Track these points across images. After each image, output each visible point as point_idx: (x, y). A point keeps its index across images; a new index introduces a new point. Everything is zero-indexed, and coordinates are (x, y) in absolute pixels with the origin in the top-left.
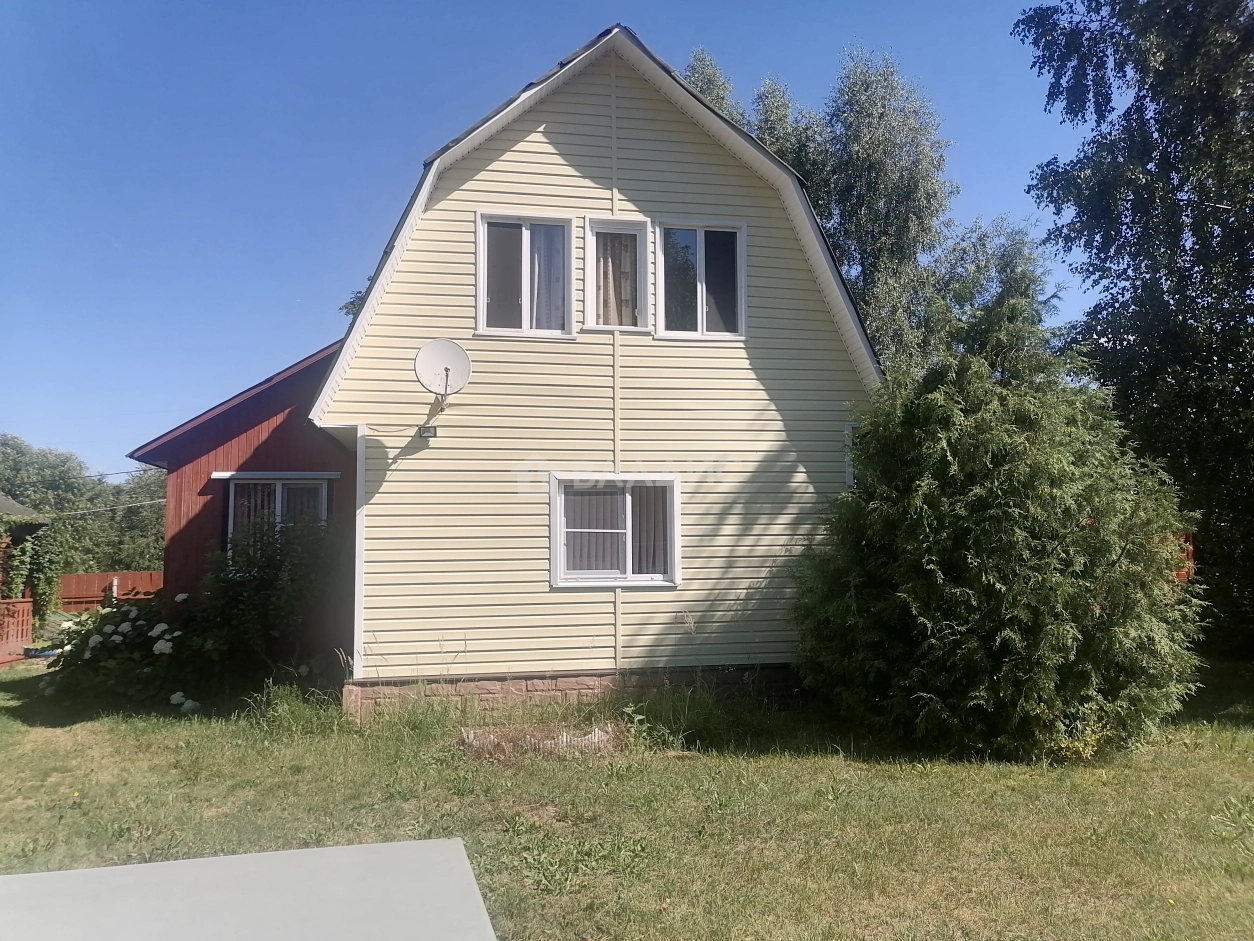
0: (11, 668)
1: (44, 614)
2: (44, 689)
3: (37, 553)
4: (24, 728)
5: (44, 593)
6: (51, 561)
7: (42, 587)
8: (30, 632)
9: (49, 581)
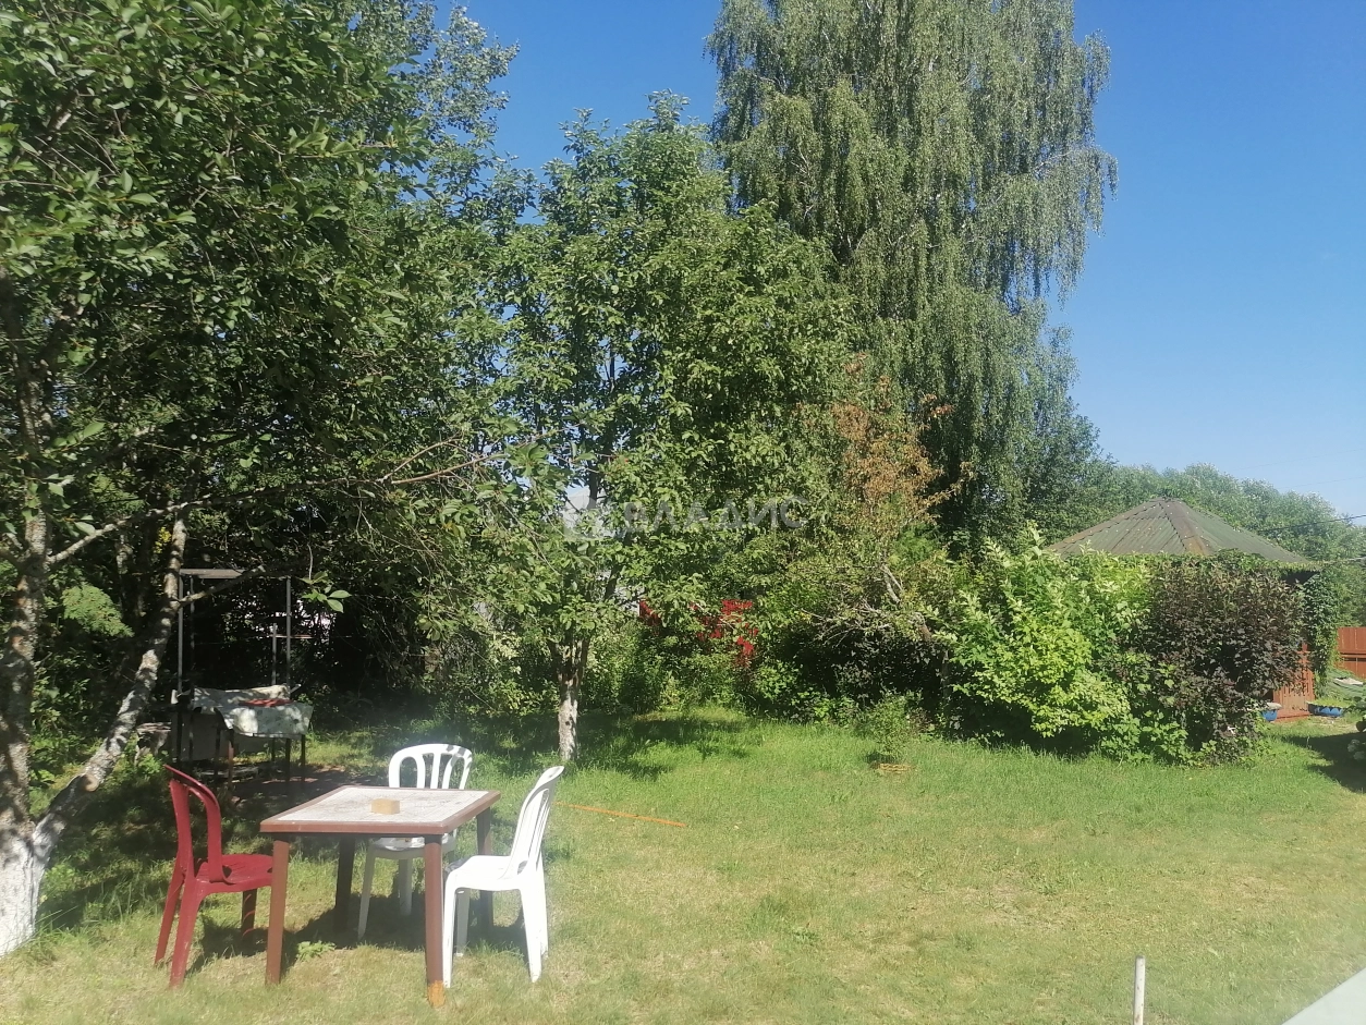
0: (1300, 723)
1: (1324, 669)
2: (1353, 753)
3: (1310, 603)
4: (1347, 792)
5: (1322, 646)
6: (1326, 612)
7: (1319, 639)
8: (1311, 687)
9: (1326, 634)
